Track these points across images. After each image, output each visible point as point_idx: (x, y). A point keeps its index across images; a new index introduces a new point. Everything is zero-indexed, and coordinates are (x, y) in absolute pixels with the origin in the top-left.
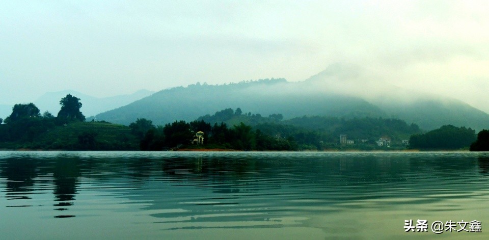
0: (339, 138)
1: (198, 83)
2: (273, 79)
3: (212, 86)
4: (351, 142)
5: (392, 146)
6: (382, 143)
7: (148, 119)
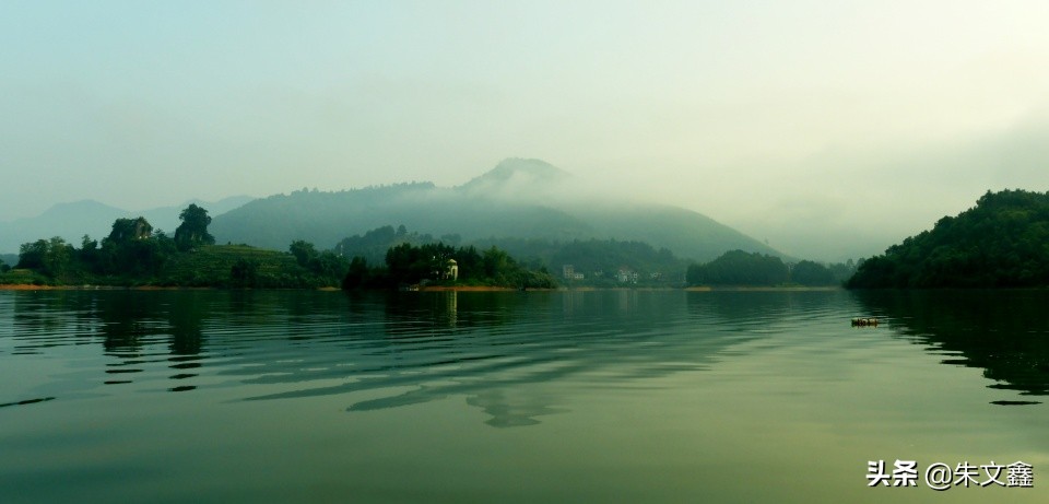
0: (562, 270)
1: (306, 189)
2: (414, 182)
3: (324, 193)
4: (580, 276)
5: (640, 281)
6: (625, 277)
7: (307, 241)
